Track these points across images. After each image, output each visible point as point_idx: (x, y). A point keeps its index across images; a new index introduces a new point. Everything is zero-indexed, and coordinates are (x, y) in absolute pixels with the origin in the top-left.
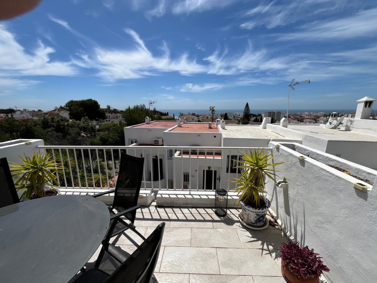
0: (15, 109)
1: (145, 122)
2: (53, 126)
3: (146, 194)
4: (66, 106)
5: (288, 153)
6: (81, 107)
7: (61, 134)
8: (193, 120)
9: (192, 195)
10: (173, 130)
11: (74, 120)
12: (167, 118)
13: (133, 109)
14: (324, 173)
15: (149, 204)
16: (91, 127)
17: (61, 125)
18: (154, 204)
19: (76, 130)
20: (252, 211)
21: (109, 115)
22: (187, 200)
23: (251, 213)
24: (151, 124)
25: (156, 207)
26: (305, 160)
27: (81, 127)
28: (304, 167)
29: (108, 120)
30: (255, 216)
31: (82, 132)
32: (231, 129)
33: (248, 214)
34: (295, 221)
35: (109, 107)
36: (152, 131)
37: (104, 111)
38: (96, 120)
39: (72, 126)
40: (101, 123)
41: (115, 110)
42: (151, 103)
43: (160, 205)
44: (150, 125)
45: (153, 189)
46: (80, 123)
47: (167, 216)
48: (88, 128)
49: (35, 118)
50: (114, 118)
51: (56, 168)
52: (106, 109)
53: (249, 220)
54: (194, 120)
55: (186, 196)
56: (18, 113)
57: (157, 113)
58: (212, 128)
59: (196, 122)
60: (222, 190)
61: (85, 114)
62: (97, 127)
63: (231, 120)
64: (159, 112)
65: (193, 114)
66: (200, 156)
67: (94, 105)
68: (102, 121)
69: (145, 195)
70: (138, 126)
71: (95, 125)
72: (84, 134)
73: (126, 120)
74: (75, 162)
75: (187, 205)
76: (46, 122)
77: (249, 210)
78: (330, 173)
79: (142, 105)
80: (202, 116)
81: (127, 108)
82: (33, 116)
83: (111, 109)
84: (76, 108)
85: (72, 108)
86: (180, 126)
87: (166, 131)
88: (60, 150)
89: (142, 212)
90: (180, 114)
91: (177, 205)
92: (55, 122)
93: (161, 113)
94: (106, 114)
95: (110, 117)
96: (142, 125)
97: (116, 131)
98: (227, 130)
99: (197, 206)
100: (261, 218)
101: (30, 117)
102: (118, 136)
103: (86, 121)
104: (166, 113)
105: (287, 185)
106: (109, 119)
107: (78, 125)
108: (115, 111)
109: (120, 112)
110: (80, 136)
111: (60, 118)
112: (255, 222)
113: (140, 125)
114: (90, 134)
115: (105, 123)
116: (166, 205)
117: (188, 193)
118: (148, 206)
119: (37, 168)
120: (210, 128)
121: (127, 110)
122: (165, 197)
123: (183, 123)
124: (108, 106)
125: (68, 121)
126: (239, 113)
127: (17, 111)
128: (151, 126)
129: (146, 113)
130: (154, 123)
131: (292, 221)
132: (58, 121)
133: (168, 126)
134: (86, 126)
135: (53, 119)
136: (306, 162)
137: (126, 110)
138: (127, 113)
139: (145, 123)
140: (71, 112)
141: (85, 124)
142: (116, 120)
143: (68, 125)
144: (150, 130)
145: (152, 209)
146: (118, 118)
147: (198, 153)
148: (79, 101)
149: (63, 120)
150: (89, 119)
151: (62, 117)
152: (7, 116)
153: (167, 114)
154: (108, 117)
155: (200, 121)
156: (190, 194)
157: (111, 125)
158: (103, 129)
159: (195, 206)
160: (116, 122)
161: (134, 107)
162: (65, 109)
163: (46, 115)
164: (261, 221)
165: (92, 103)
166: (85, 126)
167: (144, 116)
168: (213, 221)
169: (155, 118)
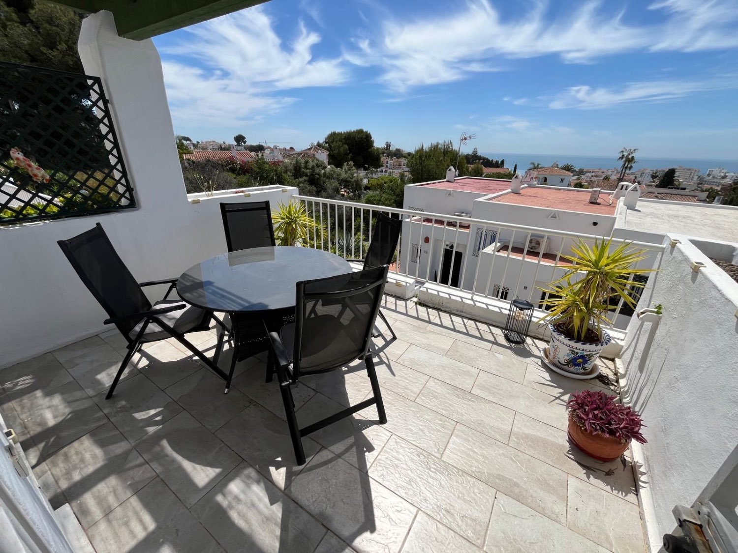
0: (264, 145)
1: (445, 178)
2: (307, 175)
3: (406, 283)
4: (326, 143)
5: (684, 256)
6: (345, 144)
7: (315, 189)
8: (562, 180)
9: (474, 301)
10: (498, 199)
11: (333, 166)
12: (497, 173)
13: (427, 150)
14: (714, 293)
15: (407, 297)
16: (355, 181)
17: (316, 174)
18: (415, 299)
19: (334, 183)
20: (563, 343)
21: (387, 160)
22: (464, 306)
23: (560, 345)
24: (456, 182)
25: (416, 303)
26: (700, 270)
27: (342, 179)
28: (694, 284)
29: (384, 170)
30: (569, 352)
31: (342, 189)
32: (655, 212)
33: (556, 347)
34: (645, 381)
35: (388, 145)
36: (453, 196)
37: (380, 151)
38: (365, 169)
39: (329, 177)
40: (372, 174)
41: (398, 150)
42: (465, 139)
43: (422, 303)
44: (454, 184)
45: (416, 279)
46: (341, 172)
47: (427, 317)
48: (351, 182)
49: (286, 161)
50: (393, 168)
51: (308, 223)
52: (383, 149)
53: (556, 358)
54: (566, 182)
55: (463, 299)
56: (267, 151)
57: (477, 161)
58: (599, 204)
59: (568, 187)
60: (526, 302)
61: (349, 157)
62: (365, 181)
63: (684, 189)
64: (484, 159)
65: (568, 168)
66: (544, 261)
67: (365, 140)
68: (374, 172)
69: (404, 284)
70: (430, 184)
71: (363, 177)
72: (345, 191)
73: (412, 172)
74: (328, 233)
75: (461, 313)
76: (298, 168)
77: (558, 340)
78: (721, 294)
79: (447, 142)
80: (593, 174)
81: (418, 147)
82: (284, 157)
83: (391, 149)
84: (338, 145)
85: (333, 146)
86: (516, 192)
87: (481, 199)
88: (313, 203)
89: (396, 304)
90: (532, 166)
91: (447, 310)
92: (308, 169)
93: (488, 160)
94: (382, 159)
95: (388, 165)
96: (439, 182)
97: (393, 190)
98: (639, 211)
99: (478, 318)
100: (579, 361)
101: (281, 158)
102: (395, 201)
103: (350, 170)
104: (500, 162)
105: (660, 318)
106: (386, 169)
107: (338, 175)
108: (398, 154)
109: (407, 155)
110: (339, 194)
111: (316, 162)
112: (565, 362)
113: (435, 183)
114: (353, 192)
115: (378, 175)
116: (431, 305)
117: (469, 296)
118: (406, 300)
119: (291, 219)
120: (593, 203)
121: (417, 152)
122: (431, 293)
123: (526, 185)
124: (387, 142)
125: (325, 168)
126: (724, 171)
127: (267, 148)
128: (454, 187)
129: (451, 159)
130: (464, 182)
131: (641, 381)
132: (313, 167)
133: (491, 190)
134: (349, 179)
135: (306, 162)
136: (699, 274)
137: (415, 152)
138: (416, 158)
139: (445, 180)
140: (331, 152)
141: (347, 174)
142: (396, 171)
143: (325, 174)
144: (450, 194)
145: (411, 304)
146: (401, 168)
147: (541, 255)
148: (344, 133)
149: (320, 165)
150: (355, 167)
151: (318, 160)
152: (258, 155)
153: (499, 164)
154: (385, 165)
155: (581, 186)
156: (472, 299)
157: (386, 180)
158: (373, 185)
159: (474, 317)
160: (396, 173)
161: (430, 146)
162: (323, 147)
163: (299, 156)
164: (579, 365)
165: (362, 138)
166: (347, 178)
167: (446, 166)
168: (495, 343)
169: (467, 169)
